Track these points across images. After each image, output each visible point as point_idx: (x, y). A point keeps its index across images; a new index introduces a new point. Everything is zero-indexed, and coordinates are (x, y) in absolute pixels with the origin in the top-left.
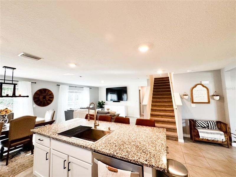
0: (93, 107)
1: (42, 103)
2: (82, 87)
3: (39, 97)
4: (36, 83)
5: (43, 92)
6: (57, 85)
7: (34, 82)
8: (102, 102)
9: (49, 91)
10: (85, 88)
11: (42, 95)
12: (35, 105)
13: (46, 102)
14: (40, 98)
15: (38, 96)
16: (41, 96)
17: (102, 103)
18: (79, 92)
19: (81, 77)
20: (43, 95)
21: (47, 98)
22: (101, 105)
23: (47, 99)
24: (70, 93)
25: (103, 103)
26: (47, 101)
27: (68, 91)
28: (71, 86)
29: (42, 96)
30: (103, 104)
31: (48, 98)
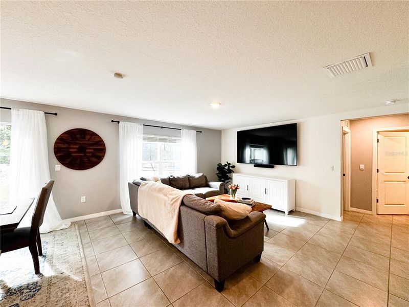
0: (203, 175)
1: (77, 162)
2: (176, 129)
3: (69, 148)
4: (56, 114)
5: (78, 136)
6: (112, 121)
7: (51, 112)
8: (226, 165)
9: (94, 134)
10: (184, 131)
11: (74, 144)
13: (85, 159)
14: (71, 150)
15: (66, 146)
16: (72, 146)
17: (227, 168)
18: (170, 141)
19: (119, 75)
20: (78, 144)
21: (87, 151)
22: (224, 173)
23: (89, 153)
24: (147, 142)
25: (229, 167)
26: (88, 158)
27: (142, 135)
28: (149, 125)
29: (77, 147)
30: (230, 171)
31: (92, 151)
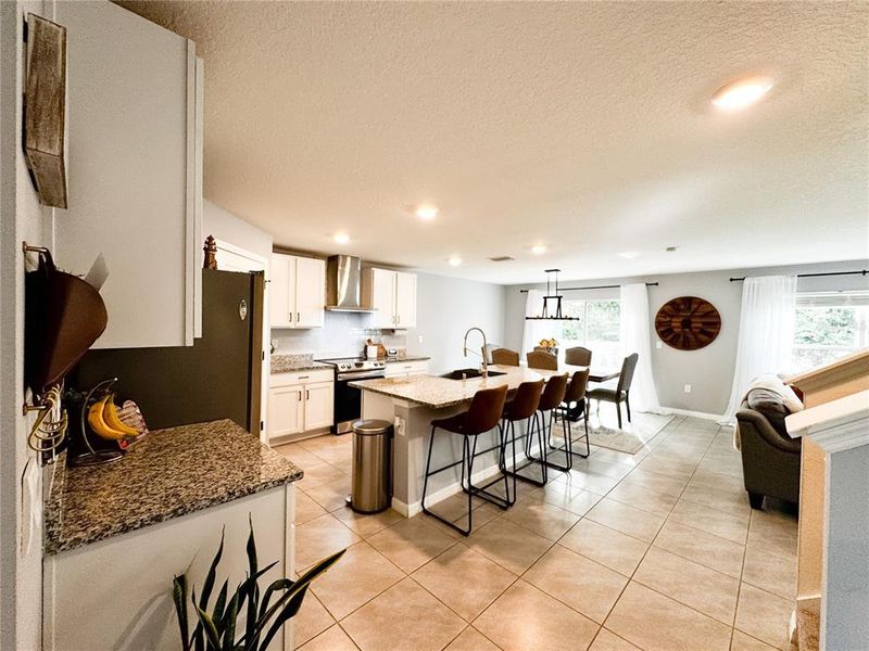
1: (681, 339)
3: (671, 322)
4: (657, 284)
5: (682, 307)
6: (732, 280)
7: (652, 283)
9: (703, 302)
11: (679, 316)
12: (660, 344)
13: (691, 336)
14: (673, 324)
15: (668, 319)
16: (674, 320)
20: (682, 316)
21: (694, 325)
23: (696, 328)
26: (695, 335)
29: (681, 320)
31: (700, 325)
